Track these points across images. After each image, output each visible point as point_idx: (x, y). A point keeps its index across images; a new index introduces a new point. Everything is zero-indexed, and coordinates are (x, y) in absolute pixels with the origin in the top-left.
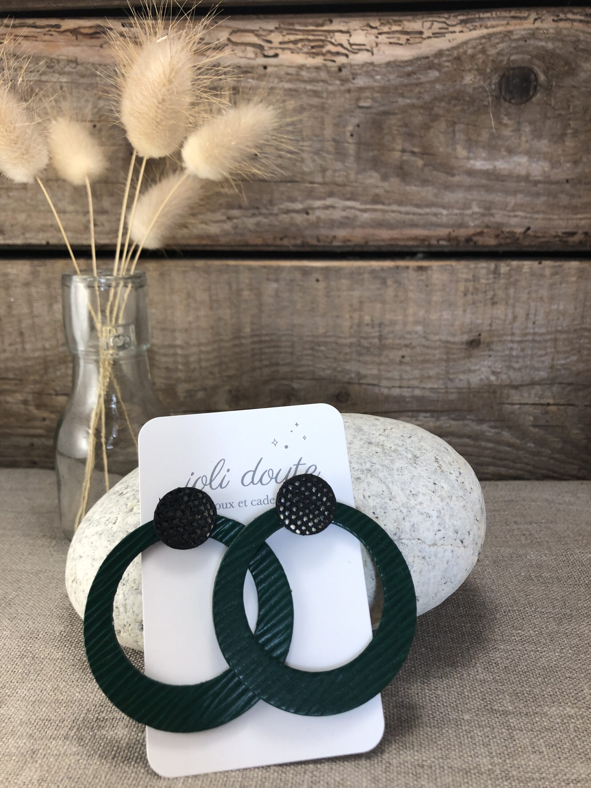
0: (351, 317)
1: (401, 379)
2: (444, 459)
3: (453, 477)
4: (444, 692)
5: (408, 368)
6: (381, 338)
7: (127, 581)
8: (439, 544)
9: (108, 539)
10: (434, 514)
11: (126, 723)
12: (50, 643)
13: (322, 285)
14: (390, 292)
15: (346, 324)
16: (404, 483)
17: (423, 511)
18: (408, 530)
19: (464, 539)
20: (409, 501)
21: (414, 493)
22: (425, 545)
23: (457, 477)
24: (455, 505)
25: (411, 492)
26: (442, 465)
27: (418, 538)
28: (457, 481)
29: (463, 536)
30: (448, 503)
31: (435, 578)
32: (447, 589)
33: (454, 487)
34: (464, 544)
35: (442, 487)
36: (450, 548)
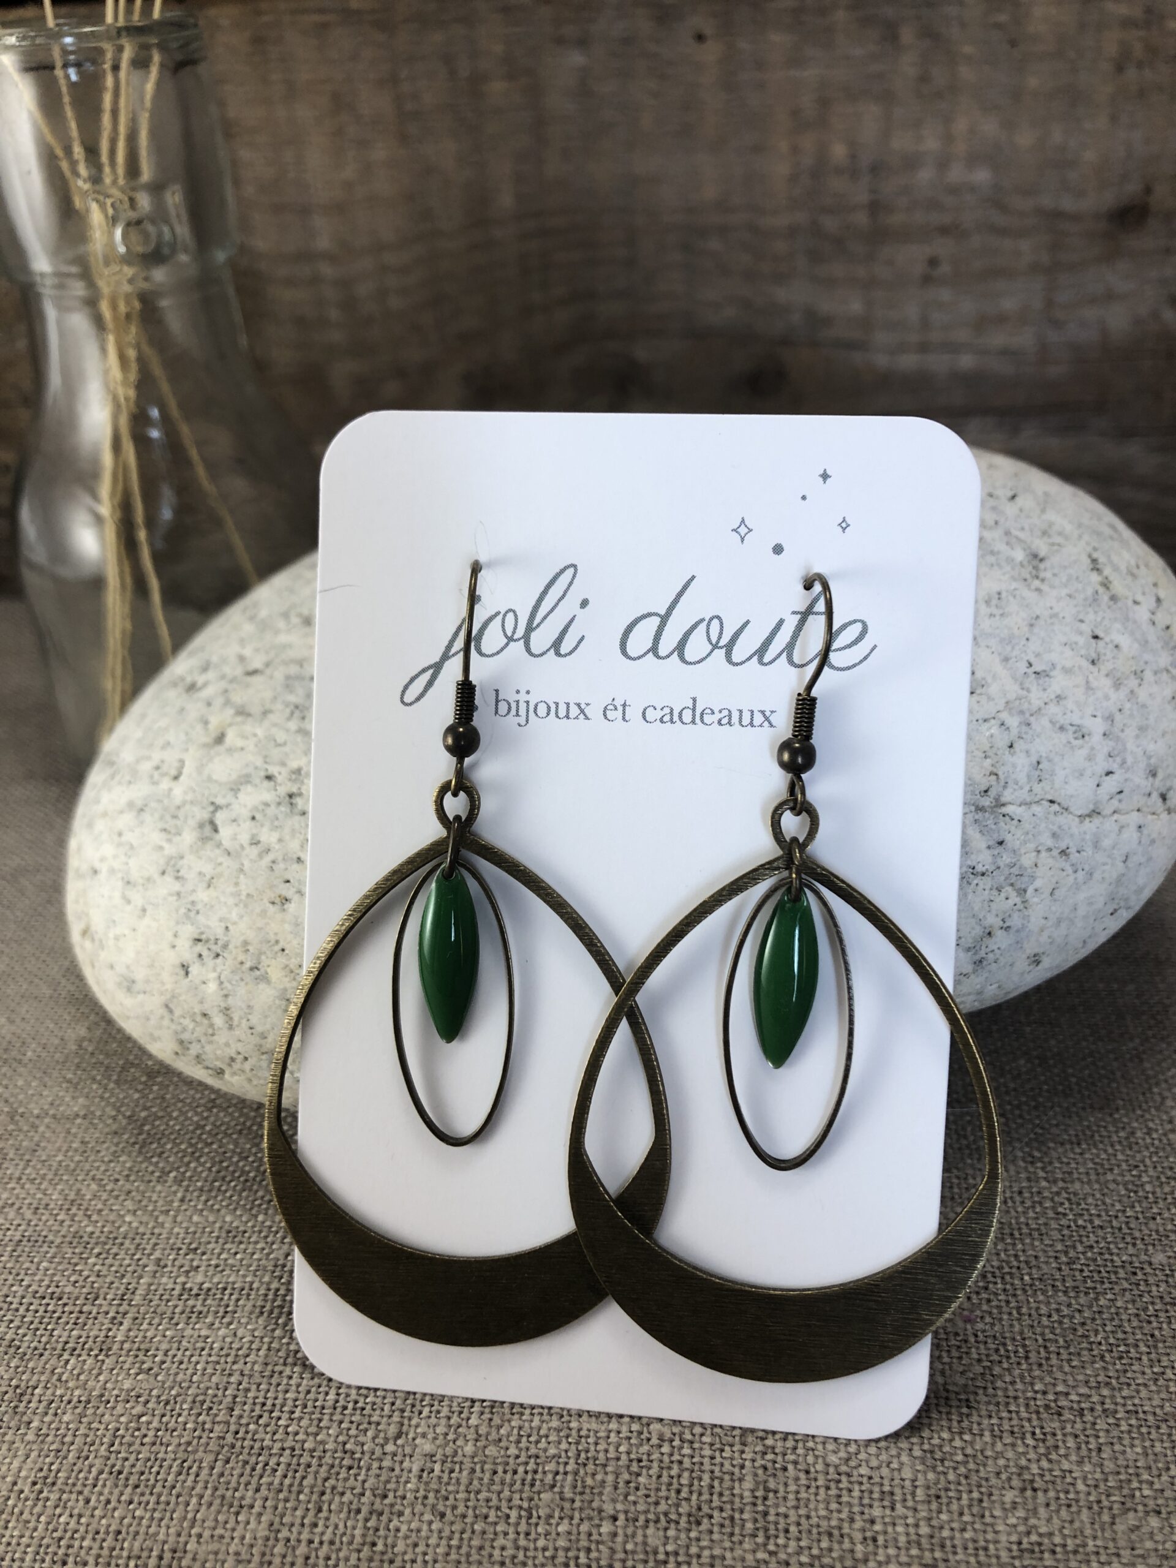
0: (795, 150)
1: (925, 324)
2: (1115, 559)
3: (1142, 614)
4: (1089, 1182)
5: (945, 294)
6: (875, 207)
7: (225, 946)
8: (1107, 811)
9: (160, 825)
10: (1097, 726)
11: (259, 1303)
12: (55, 1074)
13: (711, 52)
14: (908, 65)
15: (781, 169)
16: (1009, 640)
17: (1063, 720)
18: (1022, 778)
19: (1169, 789)
20: (1025, 693)
21: (1037, 667)
22: (1070, 816)
23: (1153, 613)
24: (1150, 695)
25: (1030, 665)
26: (1111, 578)
27: (1050, 798)
28: (1154, 623)
29: (1168, 784)
30: (1132, 692)
31: (1091, 904)
32: (1114, 925)
33: (1147, 642)
34: (1168, 802)
35: (1117, 646)
36: (1134, 818)
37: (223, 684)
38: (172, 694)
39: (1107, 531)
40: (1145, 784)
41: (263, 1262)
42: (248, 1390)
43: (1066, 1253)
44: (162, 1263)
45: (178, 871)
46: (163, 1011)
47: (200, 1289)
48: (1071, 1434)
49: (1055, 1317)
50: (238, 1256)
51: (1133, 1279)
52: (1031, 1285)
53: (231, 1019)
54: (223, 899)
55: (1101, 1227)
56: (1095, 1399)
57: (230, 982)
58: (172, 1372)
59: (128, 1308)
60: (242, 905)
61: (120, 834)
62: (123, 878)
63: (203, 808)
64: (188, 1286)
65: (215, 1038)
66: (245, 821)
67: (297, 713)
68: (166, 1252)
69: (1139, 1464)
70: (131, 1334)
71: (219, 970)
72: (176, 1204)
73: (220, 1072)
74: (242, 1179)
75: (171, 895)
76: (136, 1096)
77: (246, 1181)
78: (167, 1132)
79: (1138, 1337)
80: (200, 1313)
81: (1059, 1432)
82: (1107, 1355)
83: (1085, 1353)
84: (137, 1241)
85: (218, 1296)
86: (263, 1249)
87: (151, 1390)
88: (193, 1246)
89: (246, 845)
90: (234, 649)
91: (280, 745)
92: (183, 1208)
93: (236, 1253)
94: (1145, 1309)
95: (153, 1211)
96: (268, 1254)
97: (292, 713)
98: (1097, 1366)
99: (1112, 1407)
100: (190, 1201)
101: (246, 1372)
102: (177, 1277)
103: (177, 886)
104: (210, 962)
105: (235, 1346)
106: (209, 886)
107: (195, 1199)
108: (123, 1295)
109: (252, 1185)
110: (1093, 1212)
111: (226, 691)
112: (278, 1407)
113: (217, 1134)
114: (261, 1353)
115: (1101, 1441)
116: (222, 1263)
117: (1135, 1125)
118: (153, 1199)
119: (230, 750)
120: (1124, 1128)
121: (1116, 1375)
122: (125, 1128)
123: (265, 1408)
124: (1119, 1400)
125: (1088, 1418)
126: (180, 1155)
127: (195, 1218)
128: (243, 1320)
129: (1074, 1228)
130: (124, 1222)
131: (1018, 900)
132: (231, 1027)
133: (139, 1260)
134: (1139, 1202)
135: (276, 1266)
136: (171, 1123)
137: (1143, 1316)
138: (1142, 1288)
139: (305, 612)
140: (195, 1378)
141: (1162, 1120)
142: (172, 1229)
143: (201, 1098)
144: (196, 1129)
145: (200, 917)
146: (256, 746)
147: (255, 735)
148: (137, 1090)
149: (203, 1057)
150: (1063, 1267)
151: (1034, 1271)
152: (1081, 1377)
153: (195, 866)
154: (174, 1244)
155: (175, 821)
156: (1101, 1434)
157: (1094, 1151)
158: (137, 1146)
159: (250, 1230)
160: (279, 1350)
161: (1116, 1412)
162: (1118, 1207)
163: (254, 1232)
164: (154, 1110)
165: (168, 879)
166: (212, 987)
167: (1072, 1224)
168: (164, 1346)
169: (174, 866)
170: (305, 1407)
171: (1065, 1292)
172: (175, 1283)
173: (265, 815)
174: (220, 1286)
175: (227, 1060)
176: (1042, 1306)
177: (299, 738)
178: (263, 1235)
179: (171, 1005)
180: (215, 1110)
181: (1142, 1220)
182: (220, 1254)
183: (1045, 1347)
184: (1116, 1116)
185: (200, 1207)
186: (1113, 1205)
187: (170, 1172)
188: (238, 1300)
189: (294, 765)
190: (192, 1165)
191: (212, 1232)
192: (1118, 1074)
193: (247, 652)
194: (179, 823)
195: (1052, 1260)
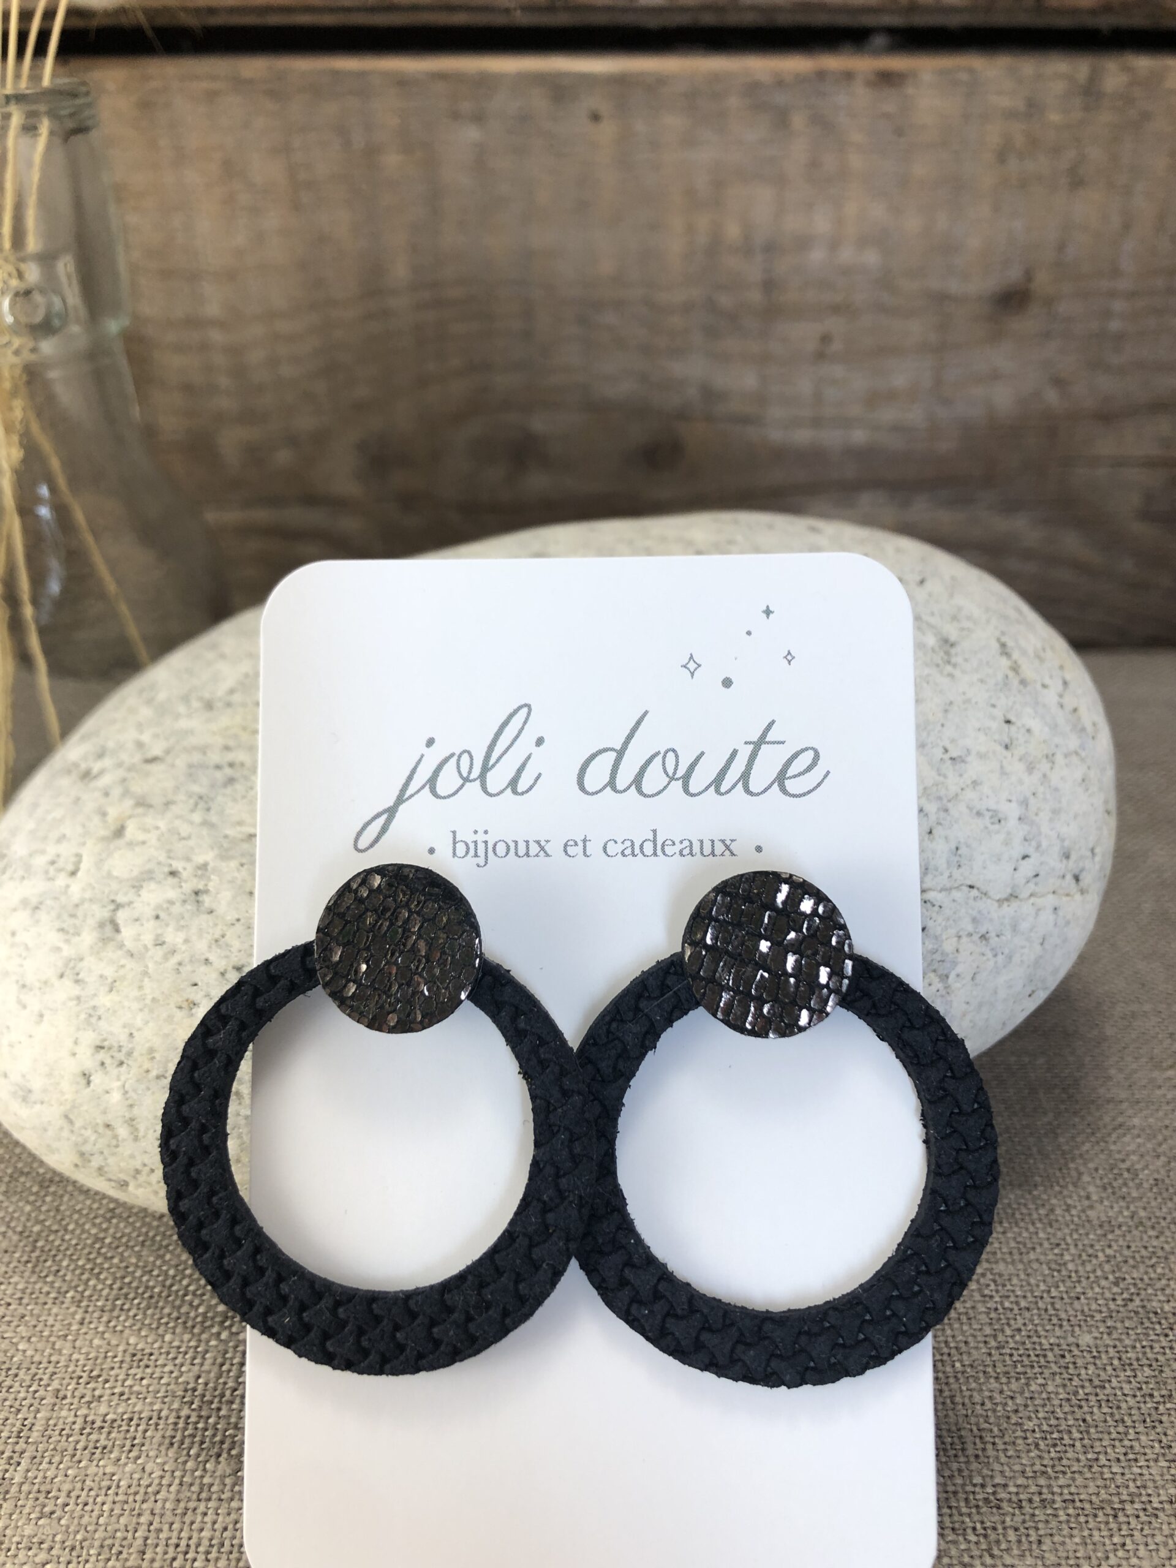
0: (689, 227)
1: (818, 399)
2: (1022, 642)
8: (1024, 894)
9: (57, 924)
10: (1012, 811)
13: (607, 132)
14: (798, 151)
15: (676, 247)
16: (925, 726)
17: (979, 806)
19: (1082, 870)
20: (941, 779)
21: (954, 753)
22: (989, 901)
23: (1061, 696)
24: (1062, 778)
25: (946, 751)
26: (1020, 662)
27: (969, 883)
28: (1062, 706)
29: (1081, 864)
30: (1045, 776)
31: (1010, 987)
32: (1031, 1006)
33: (1056, 726)
34: (1081, 883)
35: (1029, 731)
36: (1050, 900)
37: (121, 773)
38: (65, 782)
39: (1013, 614)
40: (1060, 866)
41: (172, 1387)
42: (160, 1530)
43: (995, 1337)
44: (61, 1395)
45: (78, 974)
46: (62, 1122)
47: (104, 1421)
48: (1011, 1527)
49: (988, 1405)
50: (144, 1382)
51: (1062, 1362)
52: (963, 1373)
53: (137, 1129)
54: (126, 1004)
55: (1028, 1309)
56: (1033, 1489)
57: (135, 1091)
58: (76, 1515)
59: (25, 1446)
60: (146, 1010)
61: (13, 934)
62: (17, 982)
63: (104, 906)
64: (89, 1419)
65: (120, 1149)
66: (148, 920)
67: (201, 805)
68: (65, 1382)
69: (1078, 1555)
70: (30, 1474)
71: (123, 1078)
72: (74, 1327)
73: (124, 1185)
74: (146, 1295)
75: (71, 999)
76: (28, 1208)
77: (151, 1297)
78: (62, 1248)
79: (1071, 1422)
80: (105, 1448)
81: (999, 1527)
82: (1041, 1443)
83: (1020, 1441)
84: (33, 1370)
85: (124, 1428)
86: (172, 1372)
87: (54, 1536)
88: (94, 1373)
89: (150, 946)
90: (130, 735)
91: (184, 839)
92: (83, 1331)
93: (142, 1379)
94: (1076, 1393)
95: (50, 1336)
96: (177, 1378)
97: (196, 804)
98: (1032, 1454)
99: (1050, 1496)
100: (90, 1323)
101: (157, 1511)
102: (77, 1410)
103: (76, 990)
104: (114, 1071)
105: (144, 1483)
106: (111, 990)
107: (95, 1320)
108: (20, 1432)
109: (157, 1302)
110: (1019, 1293)
111: (124, 780)
112: (193, 1548)
113: (118, 1247)
114: (173, 1489)
115: (1041, 1532)
116: (127, 1390)
117: (1054, 1201)
118: (49, 1323)
119: (131, 844)
120: (1043, 1205)
121: (1051, 1463)
122: (16, 1246)
123: (179, 1549)
124: (1056, 1489)
125: (1027, 1509)
126: (78, 1272)
127: (96, 1342)
128: (151, 1454)
129: (1001, 1311)
130: (17, 1350)
131: (940, 986)
132: (136, 1139)
133: (36, 1392)
134: (1063, 1281)
135: (186, 1391)
136: (67, 1237)
137: (1074, 1401)
138: (1071, 1371)
139: (207, 695)
140: (102, 1521)
141: (1080, 1196)
142: (71, 1355)
143: (99, 1208)
144: (94, 1243)
145: (102, 1023)
146: (159, 840)
147: (157, 828)
148: (28, 1202)
149: (106, 1169)
150: (993, 1352)
151: (965, 1357)
152: (1017, 1468)
153: (96, 968)
154: (74, 1372)
155: (72, 921)
156: (1040, 1525)
157: (1016, 1229)
158: (29, 1265)
159: (156, 1352)
160: (191, 1485)
161: (1054, 1501)
162: (1042, 1287)
163: (161, 1354)
164: (47, 1224)
165: (67, 982)
166: (116, 1097)
167: (999, 1306)
168: (66, 1487)
169: (73, 968)
170: (223, 1545)
171: (997, 1378)
172: (76, 1416)
173: (170, 914)
174: (125, 1417)
175: (132, 1173)
176: (975, 1394)
177: (205, 831)
178: (170, 1356)
179: (71, 1116)
180: (114, 1221)
181: (1067, 1300)
182: (124, 1381)
183: (981, 1437)
184: (1035, 1193)
185: (101, 1329)
186: (1038, 1286)
187: (67, 1292)
188: (146, 1431)
189: (200, 859)
190: (91, 1283)
191: (115, 1357)
192: (1035, 1150)
193: (146, 737)
194: (77, 922)
195: (982, 1345)
